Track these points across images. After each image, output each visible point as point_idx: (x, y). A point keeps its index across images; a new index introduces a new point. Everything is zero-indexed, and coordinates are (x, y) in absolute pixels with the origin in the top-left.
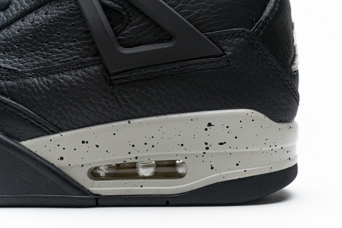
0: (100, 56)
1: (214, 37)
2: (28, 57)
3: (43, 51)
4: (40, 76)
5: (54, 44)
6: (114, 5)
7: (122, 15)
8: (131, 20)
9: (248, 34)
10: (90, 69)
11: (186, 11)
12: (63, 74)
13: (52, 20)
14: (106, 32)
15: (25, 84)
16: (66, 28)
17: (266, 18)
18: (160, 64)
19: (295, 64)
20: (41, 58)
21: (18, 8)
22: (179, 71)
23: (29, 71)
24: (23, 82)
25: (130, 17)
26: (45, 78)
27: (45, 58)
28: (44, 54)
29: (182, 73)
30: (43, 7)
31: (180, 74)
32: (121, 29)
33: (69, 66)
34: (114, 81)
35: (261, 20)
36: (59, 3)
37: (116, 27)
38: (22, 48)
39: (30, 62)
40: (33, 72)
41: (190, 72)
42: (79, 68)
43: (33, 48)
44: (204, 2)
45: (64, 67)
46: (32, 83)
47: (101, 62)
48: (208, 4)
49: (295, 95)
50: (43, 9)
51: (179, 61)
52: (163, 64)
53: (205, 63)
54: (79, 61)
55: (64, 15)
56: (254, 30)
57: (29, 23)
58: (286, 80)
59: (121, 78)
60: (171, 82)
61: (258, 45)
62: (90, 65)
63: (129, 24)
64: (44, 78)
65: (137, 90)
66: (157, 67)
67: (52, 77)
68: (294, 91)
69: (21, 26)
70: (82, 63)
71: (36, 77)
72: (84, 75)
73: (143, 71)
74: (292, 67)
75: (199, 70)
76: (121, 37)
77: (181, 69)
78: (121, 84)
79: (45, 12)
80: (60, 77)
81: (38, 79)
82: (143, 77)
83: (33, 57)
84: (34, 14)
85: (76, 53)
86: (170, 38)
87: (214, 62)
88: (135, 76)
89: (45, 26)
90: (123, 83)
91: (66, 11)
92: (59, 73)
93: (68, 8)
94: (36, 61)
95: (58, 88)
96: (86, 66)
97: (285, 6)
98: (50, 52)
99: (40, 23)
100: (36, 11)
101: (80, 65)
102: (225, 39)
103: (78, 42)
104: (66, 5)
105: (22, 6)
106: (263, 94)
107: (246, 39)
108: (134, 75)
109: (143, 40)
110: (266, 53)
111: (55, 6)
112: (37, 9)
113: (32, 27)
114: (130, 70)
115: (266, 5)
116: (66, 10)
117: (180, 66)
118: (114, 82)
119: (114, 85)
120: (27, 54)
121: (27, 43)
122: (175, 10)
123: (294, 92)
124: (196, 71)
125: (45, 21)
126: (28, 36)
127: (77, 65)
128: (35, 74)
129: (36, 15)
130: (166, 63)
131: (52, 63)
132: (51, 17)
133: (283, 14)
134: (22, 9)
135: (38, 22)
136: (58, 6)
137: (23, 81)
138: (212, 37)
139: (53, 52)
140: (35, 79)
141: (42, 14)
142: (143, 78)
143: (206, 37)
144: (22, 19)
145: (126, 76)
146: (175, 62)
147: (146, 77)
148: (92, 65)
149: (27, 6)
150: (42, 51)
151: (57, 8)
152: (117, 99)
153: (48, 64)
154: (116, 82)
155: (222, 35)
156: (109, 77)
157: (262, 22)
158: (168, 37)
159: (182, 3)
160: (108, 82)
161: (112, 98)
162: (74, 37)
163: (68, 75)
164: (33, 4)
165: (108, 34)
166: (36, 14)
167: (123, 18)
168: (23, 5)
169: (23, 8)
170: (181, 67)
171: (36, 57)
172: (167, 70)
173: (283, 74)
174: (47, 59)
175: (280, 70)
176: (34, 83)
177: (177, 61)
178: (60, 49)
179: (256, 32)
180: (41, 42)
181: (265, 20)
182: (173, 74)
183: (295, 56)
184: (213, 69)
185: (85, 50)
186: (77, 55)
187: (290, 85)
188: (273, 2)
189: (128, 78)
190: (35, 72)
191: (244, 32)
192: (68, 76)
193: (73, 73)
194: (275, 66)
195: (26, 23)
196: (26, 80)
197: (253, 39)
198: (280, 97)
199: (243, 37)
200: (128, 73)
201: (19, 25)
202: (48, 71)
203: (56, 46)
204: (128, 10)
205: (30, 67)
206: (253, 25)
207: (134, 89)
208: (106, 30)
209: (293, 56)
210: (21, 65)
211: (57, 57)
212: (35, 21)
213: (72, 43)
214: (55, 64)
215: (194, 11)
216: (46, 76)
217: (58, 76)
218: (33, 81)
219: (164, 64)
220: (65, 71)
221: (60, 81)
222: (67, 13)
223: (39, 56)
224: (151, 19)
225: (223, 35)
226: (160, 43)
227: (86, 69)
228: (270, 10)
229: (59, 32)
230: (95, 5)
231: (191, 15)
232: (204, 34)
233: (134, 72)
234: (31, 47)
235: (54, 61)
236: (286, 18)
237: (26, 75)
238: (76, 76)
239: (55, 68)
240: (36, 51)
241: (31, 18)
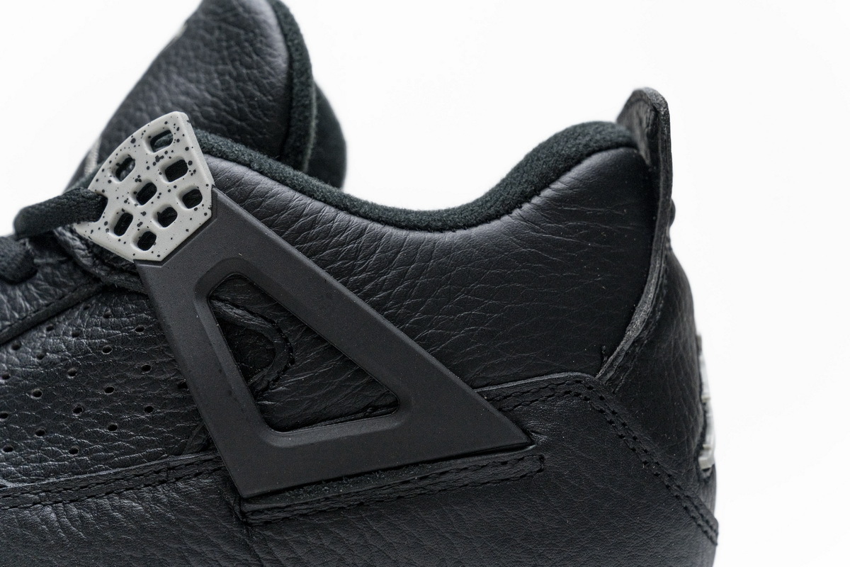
0: (215, 450)
1: (505, 397)
2: (30, 447)
3: (70, 434)
4: (60, 502)
5: (96, 417)
6: (251, 320)
7: (272, 343)
8: (294, 359)
9: (590, 388)
10: (191, 486)
11: (434, 333)
12: (120, 498)
13: (92, 354)
14: (230, 393)
15: (24, 524)
16: (128, 374)
17: (634, 343)
18: (370, 473)
19: (708, 449)
20: (65, 453)
21: (5, 315)
22: (417, 488)
23: (34, 488)
24: (17, 518)
25: (291, 350)
26: (75, 506)
27: (73, 452)
28: (71, 442)
29: (425, 494)
30: (68, 312)
31: (419, 494)
32: (269, 382)
33: (136, 476)
34: (252, 515)
35: (622, 350)
36: (111, 307)
37: (256, 374)
38: (15, 424)
39: (35, 462)
40: (44, 491)
41: (445, 490)
42: (162, 482)
43: (43, 424)
44: (479, 308)
45: (122, 479)
46: (42, 520)
47: (218, 469)
48: (487, 313)
49: (709, 530)
50: (68, 319)
51: (416, 464)
52: (377, 471)
53: (483, 467)
54: (162, 464)
55: (124, 341)
56: (605, 374)
57: (32, 358)
58: (687, 497)
59: (268, 509)
60: (398, 518)
61: (614, 413)
62: (189, 475)
63: (289, 368)
64: (71, 506)
65: (310, 539)
66: (361, 481)
67: (93, 506)
68: (707, 522)
69: (12, 365)
70: (170, 469)
71: (51, 505)
72: (175, 499)
73: (326, 490)
74: (702, 459)
75: (467, 485)
76: (270, 403)
77: (422, 483)
78: (270, 523)
79: (73, 330)
80: (112, 505)
81: (55, 510)
82: (326, 505)
83: (43, 450)
84: (45, 331)
85: (153, 440)
86: (394, 406)
87: (504, 463)
88: (307, 503)
89: (73, 369)
90: (274, 520)
91: (127, 331)
92: (110, 495)
93: (132, 325)
94: (51, 461)
95: (108, 534)
96: (181, 478)
97: (680, 305)
98: (87, 436)
99: (62, 360)
100: (51, 325)
101: (164, 475)
102: (533, 401)
103: (159, 412)
104: (128, 316)
105: (14, 308)
106: (629, 538)
107: (586, 399)
108: (302, 502)
109: (325, 409)
110: (636, 434)
111: (98, 316)
112: (53, 317)
113: (41, 370)
114: (292, 488)
115: (634, 309)
116: (129, 329)
117: (420, 476)
118: (252, 517)
119: (250, 525)
120: (27, 439)
121: (27, 411)
122: (406, 333)
123: (705, 524)
124: (460, 487)
125: (73, 356)
126: (30, 394)
127: (157, 472)
128: (48, 497)
129: (49, 336)
130: (384, 470)
131: (93, 465)
132: (89, 345)
133: (675, 326)
134: (14, 316)
135: (55, 356)
136: (107, 317)
137: (17, 515)
138: (498, 398)
139: (95, 437)
140: (49, 509)
141: (65, 334)
142: (327, 508)
143: (483, 401)
144: (16, 342)
145: (283, 505)
146: (407, 466)
147: (335, 506)
148: (196, 475)
149: (27, 310)
150: (67, 433)
151: (104, 320)
152: (260, 561)
153: (81, 467)
154: (255, 517)
155: (523, 393)
156: (240, 505)
157: (624, 353)
158: (389, 400)
159: (424, 314)
160: (238, 519)
161: (246, 560)
162: (149, 399)
163: (134, 501)
164: (43, 306)
165: (236, 399)
166: (50, 332)
167: (273, 352)
168: (18, 306)
169: (17, 316)
170: (421, 479)
171: (50, 448)
172: (387, 487)
173: (679, 483)
174: (79, 456)
175: (671, 473)
176: (45, 521)
177: (412, 464)
178: (112, 428)
179: (610, 379)
180: (65, 410)
181: (630, 347)
182: (403, 497)
183: (706, 426)
184: (502, 480)
185: (177, 431)
186: (156, 447)
187: (696, 507)
188: (651, 301)
189: (289, 509)
190: (50, 491)
191: (580, 382)
192: (134, 504)
193: (146, 495)
194: (657, 463)
195: (25, 355)
196: (27, 512)
197: (602, 398)
198: (672, 543)
199: (578, 395)
200: (288, 496)
201: (7, 361)
202: (82, 488)
203: (103, 421)
204: (285, 331)
205: (36, 475)
206: (602, 363)
207: (304, 537)
208: (231, 387)
209: (700, 429)
210: (13, 468)
211: (104, 450)
212: (48, 354)
213: (143, 415)
214: (100, 469)
215: (452, 333)
216: (77, 501)
217: (107, 502)
218: (43, 516)
219: (378, 473)
220: (127, 490)
221: (113, 518)
222: (130, 336)
223: (59, 448)
224: (344, 356)
225: (528, 392)
226: (367, 417)
227: (180, 485)
228: (644, 322)
229: (110, 385)
230: (203, 323)
231: (447, 343)
232: (479, 390)
233: (302, 495)
234: (37, 420)
235: (97, 460)
236: (683, 334)
237: (24, 498)
238: (154, 504)
239: (101, 481)
240: (52, 432)
241: (39, 344)
